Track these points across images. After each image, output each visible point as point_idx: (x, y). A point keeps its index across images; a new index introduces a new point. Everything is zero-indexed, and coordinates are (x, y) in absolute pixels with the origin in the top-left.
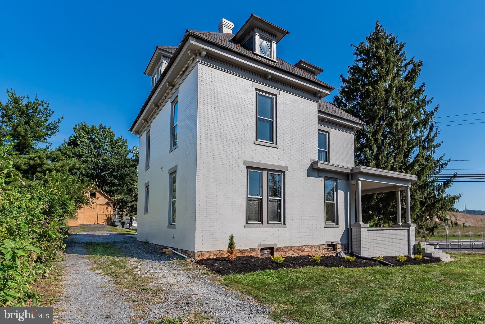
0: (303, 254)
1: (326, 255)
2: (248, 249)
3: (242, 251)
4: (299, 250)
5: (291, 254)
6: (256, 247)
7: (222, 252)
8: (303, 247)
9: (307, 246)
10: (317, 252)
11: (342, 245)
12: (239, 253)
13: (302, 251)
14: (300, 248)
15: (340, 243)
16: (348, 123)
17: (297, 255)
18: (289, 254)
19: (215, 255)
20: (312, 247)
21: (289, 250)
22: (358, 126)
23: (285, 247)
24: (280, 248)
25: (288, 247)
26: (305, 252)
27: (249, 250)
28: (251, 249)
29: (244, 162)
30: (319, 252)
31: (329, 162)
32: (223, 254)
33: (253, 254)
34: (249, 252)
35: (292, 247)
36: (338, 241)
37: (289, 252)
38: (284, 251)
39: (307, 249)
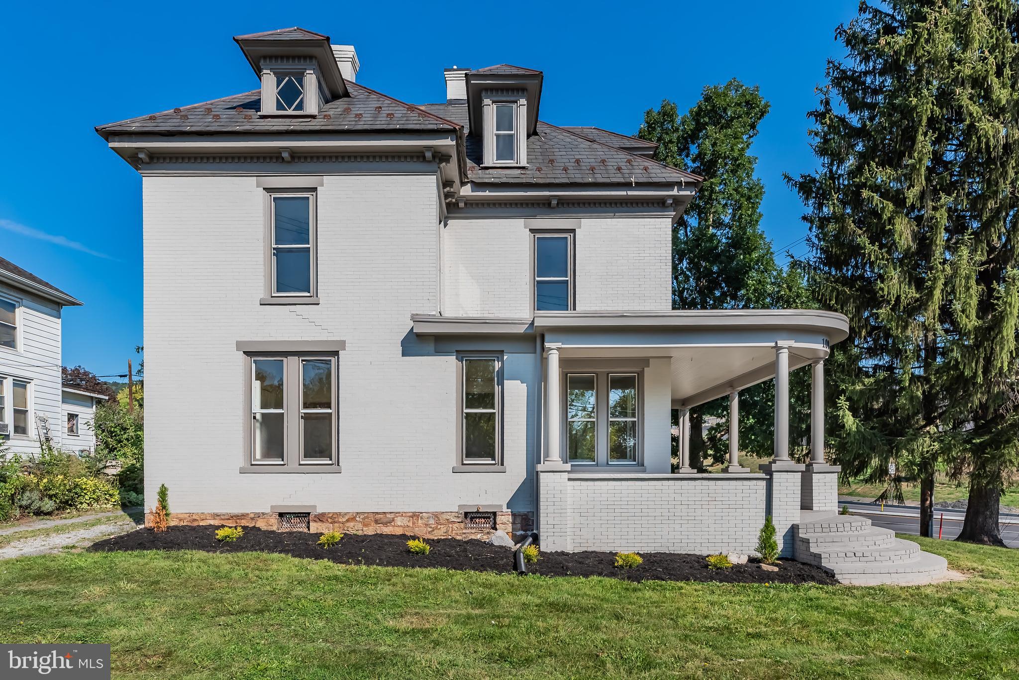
0: (387, 530)
1: (459, 538)
2: (248, 514)
3: (235, 516)
4: (377, 522)
5: (355, 529)
6: (268, 510)
7: (194, 517)
8: (388, 516)
9: (402, 514)
10: (430, 530)
11: (514, 515)
12: (229, 519)
13: (386, 524)
14: (378, 518)
15: (505, 509)
16: (630, 193)
17: (370, 531)
18: (350, 529)
19: (180, 520)
20: (415, 516)
21: (348, 521)
22: (675, 192)
23: (339, 514)
24: (323, 514)
25: (346, 514)
26: (394, 526)
27: (252, 516)
28: (255, 514)
29: (239, 345)
30: (436, 528)
31: (575, 309)
32: (195, 520)
33: (261, 524)
34: (252, 519)
35: (357, 513)
36: (501, 506)
37: (348, 524)
38: (335, 522)
39: (399, 521)
